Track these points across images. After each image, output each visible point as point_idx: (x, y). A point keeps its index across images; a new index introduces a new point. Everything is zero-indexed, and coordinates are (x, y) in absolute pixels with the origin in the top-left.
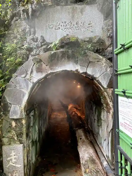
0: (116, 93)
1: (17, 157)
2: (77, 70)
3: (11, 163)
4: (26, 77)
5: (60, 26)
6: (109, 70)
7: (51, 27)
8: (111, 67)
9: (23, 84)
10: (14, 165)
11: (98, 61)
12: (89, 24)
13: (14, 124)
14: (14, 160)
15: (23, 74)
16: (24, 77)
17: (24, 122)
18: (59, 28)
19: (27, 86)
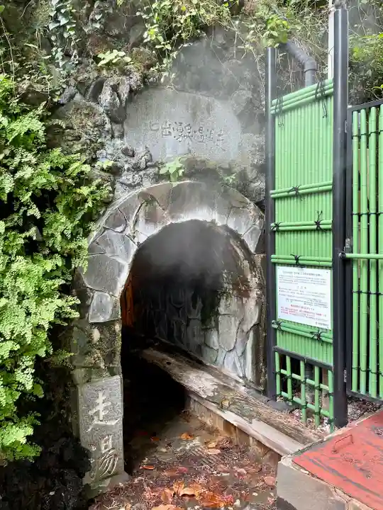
0: (272, 260)
1: (110, 403)
2: (213, 222)
3: (96, 422)
4: (124, 230)
5: (171, 130)
6: (258, 222)
7: (154, 128)
8: (261, 217)
9: (120, 247)
10: (103, 423)
11: (243, 207)
12: (219, 135)
13: (96, 335)
14: (102, 414)
15: (120, 226)
16: (122, 232)
17: (118, 327)
18: (169, 132)
19: (127, 250)
